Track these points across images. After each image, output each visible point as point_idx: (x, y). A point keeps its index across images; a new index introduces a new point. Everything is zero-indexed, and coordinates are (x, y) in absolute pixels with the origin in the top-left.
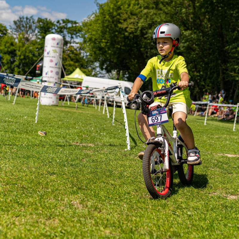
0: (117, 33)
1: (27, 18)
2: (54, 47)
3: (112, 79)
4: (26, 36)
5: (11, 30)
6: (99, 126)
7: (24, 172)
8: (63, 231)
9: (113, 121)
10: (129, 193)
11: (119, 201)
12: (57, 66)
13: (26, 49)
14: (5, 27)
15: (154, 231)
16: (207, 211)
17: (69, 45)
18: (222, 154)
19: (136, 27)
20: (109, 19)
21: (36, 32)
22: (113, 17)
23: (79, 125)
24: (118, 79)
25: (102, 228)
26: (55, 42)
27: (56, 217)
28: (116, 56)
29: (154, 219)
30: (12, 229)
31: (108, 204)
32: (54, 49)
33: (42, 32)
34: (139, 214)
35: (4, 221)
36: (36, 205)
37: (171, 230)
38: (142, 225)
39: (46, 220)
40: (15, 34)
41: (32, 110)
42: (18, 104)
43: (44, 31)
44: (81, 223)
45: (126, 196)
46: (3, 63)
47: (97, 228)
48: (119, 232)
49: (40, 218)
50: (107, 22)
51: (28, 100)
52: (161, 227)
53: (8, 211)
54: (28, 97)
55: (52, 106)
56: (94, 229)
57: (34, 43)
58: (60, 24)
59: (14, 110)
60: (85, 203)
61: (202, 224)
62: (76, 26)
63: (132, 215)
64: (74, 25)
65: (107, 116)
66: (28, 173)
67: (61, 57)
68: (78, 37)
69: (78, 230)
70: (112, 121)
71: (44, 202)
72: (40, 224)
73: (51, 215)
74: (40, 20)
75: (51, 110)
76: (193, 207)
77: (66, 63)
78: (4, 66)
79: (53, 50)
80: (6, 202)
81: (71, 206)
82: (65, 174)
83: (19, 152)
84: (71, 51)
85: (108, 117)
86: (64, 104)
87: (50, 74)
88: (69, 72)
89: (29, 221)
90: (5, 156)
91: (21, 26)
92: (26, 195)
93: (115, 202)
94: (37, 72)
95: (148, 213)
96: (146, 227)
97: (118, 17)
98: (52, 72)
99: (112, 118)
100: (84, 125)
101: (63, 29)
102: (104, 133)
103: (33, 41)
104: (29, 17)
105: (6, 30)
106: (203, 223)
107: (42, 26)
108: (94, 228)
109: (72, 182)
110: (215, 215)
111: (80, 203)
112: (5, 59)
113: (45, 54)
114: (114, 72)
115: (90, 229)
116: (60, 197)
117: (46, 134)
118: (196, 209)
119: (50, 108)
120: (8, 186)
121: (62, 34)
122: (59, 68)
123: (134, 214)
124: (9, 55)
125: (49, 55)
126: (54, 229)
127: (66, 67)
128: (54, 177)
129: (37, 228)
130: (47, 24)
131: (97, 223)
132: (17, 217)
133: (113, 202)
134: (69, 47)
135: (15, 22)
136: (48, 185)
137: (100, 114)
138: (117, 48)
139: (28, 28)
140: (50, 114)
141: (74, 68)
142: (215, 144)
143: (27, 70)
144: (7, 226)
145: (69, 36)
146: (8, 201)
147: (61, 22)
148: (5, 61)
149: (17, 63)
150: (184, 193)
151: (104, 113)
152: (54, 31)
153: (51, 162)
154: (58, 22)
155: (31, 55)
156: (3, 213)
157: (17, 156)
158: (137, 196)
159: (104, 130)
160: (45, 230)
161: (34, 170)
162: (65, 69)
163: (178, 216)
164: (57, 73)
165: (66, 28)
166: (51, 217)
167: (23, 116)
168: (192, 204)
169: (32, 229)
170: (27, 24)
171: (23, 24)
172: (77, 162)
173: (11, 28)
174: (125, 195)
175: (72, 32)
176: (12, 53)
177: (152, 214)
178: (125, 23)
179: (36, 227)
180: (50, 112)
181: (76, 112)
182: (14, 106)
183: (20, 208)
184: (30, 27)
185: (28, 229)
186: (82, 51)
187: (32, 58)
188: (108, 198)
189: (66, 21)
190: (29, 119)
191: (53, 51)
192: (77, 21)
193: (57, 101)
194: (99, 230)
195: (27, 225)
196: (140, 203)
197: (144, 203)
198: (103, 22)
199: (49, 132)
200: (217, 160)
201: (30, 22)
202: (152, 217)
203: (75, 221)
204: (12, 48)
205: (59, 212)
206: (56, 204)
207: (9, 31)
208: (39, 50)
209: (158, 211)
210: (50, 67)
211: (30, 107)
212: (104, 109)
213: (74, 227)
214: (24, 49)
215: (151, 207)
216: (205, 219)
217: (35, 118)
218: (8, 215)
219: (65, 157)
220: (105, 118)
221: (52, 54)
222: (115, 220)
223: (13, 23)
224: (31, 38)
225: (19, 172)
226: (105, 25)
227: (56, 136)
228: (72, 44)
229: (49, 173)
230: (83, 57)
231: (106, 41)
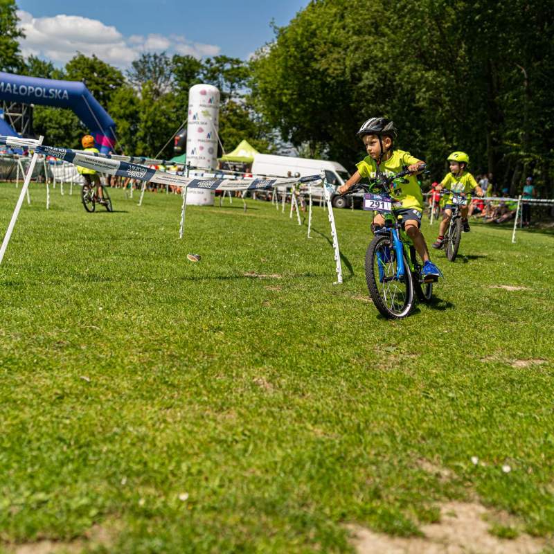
0: (308, 78)
1: (155, 57)
2: (204, 106)
3: (303, 156)
4: (156, 87)
5: (130, 78)
6: (285, 240)
7: (171, 327)
8: (247, 433)
9: (309, 231)
10: (347, 361)
11: (333, 376)
12: (211, 139)
13: (155, 109)
14: (120, 73)
15: (397, 428)
16: (481, 389)
17: (227, 100)
18: (496, 286)
19: (342, 67)
20: (296, 53)
21: (172, 79)
22: (303, 51)
23: (252, 241)
24: (312, 157)
25: (309, 426)
26: (207, 98)
27: (233, 408)
28: (308, 117)
29: (393, 406)
30: (163, 431)
31: (314, 382)
32: (204, 109)
33: (182, 80)
34: (368, 399)
35: (148, 417)
36: (197, 386)
37: (424, 425)
38: (376, 418)
39: (216, 412)
40: (136, 85)
41: (172, 215)
42: (146, 204)
43: (185, 79)
44: (274, 417)
45: (343, 367)
46: (117, 134)
47: (302, 425)
48: (339, 432)
49: (206, 410)
50: (292, 58)
51: (163, 196)
52: (407, 421)
53: (153, 399)
54: (162, 192)
55: (204, 205)
56: (296, 428)
57: (169, 99)
58: (212, 65)
59: (142, 216)
60: (276, 381)
61: (474, 414)
62: (238, 68)
63: (357, 401)
64: (235, 66)
65: (298, 222)
66: (177, 329)
67: (217, 123)
68: (243, 87)
69: (271, 431)
70: (307, 230)
71: (210, 381)
72: (207, 421)
73: (223, 404)
74: (177, 59)
75: (203, 214)
76: (456, 384)
77: (225, 131)
78: (120, 138)
79: (203, 112)
80: (148, 383)
81: (254, 386)
82: (239, 329)
83: (158, 293)
84: (232, 110)
85: (300, 224)
86: (224, 201)
87: (198, 153)
88: (229, 147)
89: (188, 416)
90: (137, 300)
91: (146, 70)
92: (178, 369)
93: (325, 377)
94: (176, 148)
95: (383, 396)
96: (382, 422)
97: (312, 50)
98: (202, 148)
99: (307, 226)
100: (260, 240)
101: (216, 74)
102: (295, 253)
103: (167, 95)
104: (158, 55)
105: (122, 79)
106: (476, 411)
107: (181, 69)
108: (296, 425)
109: (251, 344)
110: (494, 396)
111: (269, 381)
112: (121, 128)
113: (190, 118)
114: (306, 145)
115: (291, 427)
116: (235, 371)
117: (199, 258)
118: (461, 386)
119: (201, 210)
120: (147, 355)
121: (215, 82)
122: (214, 142)
123: (359, 397)
124: (127, 120)
125: (197, 120)
126: (231, 428)
127: (223, 138)
128: (220, 336)
129: (203, 429)
130: (190, 66)
131: (300, 416)
132: (168, 408)
133: (322, 377)
134: (228, 104)
135: (135, 64)
136: (212, 349)
137: (285, 219)
138: (310, 103)
139: (157, 74)
140: (203, 222)
141: (238, 140)
142: (484, 267)
143: (157, 144)
144: (154, 425)
145: (227, 86)
146: (151, 380)
147: (213, 61)
148: (119, 131)
149: (140, 134)
150: (439, 359)
151: (291, 216)
152: (201, 76)
153: (213, 309)
154: (208, 61)
155: (164, 120)
156: (144, 402)
157: (156, 300)
158: (362, 366)
159: (295, 248)
160: (217, 431)
161: (186, 323)
162: (223, 142)
163: (434, 401)
164: (211, 150)
165: (223, 72)
166: (225, 408)
167: (158, 227)
168: (454, 378)
169: (196, 429)
170: (156, 66)
171: (149, 67)
172: (256, 307)
173: (129, 75)
174: (341, 364)
175: (232, 78)
176: (133, 117)
177: (389, 397)
178: (323, 61)
179: (201, 426)
180: (202, 218)
181: (245, 217)
182: (142, 209)
183: (171, 392)
184: (161, 72)
185: (189, 429)
186: (250, 111)
187: (166, 124)
188: (315, 370)
189: (222, 60)
190: (168, 232)
191: (202, 114)
192: (241, 60)
193: (211, 198)
194: (305, 428)
195: (186, 422)
196: (368, 378)
197: (374, 377)
198: (286, 60)
199: (204, 255)
200: (489, 297)
201: (160, 64)
202: (391, 403)
203: (264, 413)
204: (132, 108)
205: (237, 399)
206: (230, 384)
207: (126, 80)
208: (177, 111)
209: (400, 393)
210: (199, 140)
211: (167, 209)
212: (292, 209)
213: (264, 423)
214: (152, 109)
215: (386, 385)
216: (478, 405)
217: (178, 230)
218: (153, 405)
219: (235, 299)
220: (294, 227)
221: (201, 118)
222: (330, 410)
223: (131, 65)
224: (164, 90)
225: (162, 328)
226: (290, 63)
227: (216, 261)
228: (233, 99)
229: (211, 327)
230: (253, 120)
231: (290, 92)
